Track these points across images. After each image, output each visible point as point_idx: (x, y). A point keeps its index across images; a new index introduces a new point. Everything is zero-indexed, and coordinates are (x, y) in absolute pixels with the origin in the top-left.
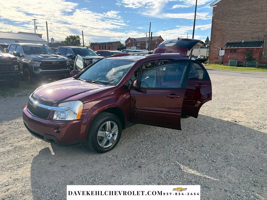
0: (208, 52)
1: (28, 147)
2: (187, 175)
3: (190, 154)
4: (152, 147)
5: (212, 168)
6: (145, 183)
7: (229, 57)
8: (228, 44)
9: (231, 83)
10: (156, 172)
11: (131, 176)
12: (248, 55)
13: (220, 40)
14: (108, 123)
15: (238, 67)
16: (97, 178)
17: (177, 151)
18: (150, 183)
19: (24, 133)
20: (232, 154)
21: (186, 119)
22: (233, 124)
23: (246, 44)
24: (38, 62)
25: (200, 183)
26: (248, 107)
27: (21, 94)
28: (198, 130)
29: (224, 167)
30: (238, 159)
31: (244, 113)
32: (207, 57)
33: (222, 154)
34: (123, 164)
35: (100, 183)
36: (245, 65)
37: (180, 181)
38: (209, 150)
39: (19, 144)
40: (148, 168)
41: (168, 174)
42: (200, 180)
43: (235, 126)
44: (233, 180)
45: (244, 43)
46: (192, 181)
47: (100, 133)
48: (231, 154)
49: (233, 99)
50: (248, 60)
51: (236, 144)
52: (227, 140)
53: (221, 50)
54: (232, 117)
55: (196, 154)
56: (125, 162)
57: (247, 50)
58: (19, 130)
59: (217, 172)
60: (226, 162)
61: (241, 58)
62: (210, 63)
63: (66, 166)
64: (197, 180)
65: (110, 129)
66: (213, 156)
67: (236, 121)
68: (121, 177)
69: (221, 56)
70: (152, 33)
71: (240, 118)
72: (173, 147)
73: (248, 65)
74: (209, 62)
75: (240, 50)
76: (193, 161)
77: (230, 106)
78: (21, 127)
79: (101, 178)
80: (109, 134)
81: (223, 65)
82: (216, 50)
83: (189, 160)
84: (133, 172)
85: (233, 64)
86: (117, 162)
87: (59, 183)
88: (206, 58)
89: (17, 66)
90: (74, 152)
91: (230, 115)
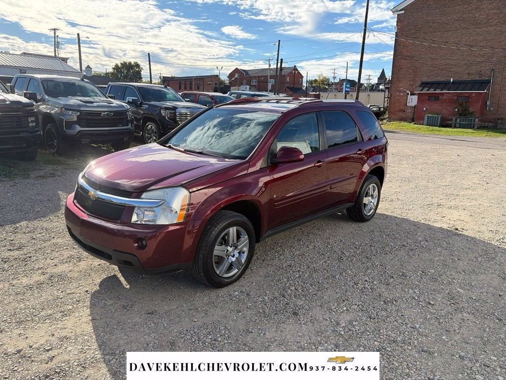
0: (386, 99)
1: (76, 275)
2: (386, 329)
3: (383, 290)
4: (310, 276)
5: (429, 317)
6: (310, 344)
7: (425, 109)
8: (424, 85)
9: (435, 158)
10: (327, 323)
11: (282, 331)
12: (460, 105)
13: (409, 76)
14: (233, 231)
15: (443, 128)
16: (218, 336)
17: (359, 285)
18: (321, 345)
19: (62, 249)
20: (461, 291)
21: (365, 224)
22: (452, 234)
23: (457, 84)
24: (74, 112)
25: (412, 343)
26: (474, 202)
27: (42, 173)
28: (391, 246)
29: (452, 314)
30: (473, 299)
31: (470, 214)
32: (384, 107)
33: (443, 289)
34: (263, 308)
35: (226, 345)
36: (455, 124)
37: (375, 341)
38: (417, 283)
39: (56, 270)
40: (311, 317)
41: (350, 327)
42: (412, 338)
43: (456, 237)
44: (471, 338)
45: (453, 82)
46: (397, 341)
47: (218, 250)
48: (459, 290)
49: (444, 187)
50: (461, 115)
51: (464, 272)
52: (447, 263)
53: (411, 95)
54: (448, 222)
55: (395, 290)
56: (266, 304)
57: (459, 95)
58: (51, 242)
59: (440, 323)
60: (452, 305)
61: (447, 110)
62: (390, 119)
63: (156, 312)
64: (406, 338)
65: (235, 241)
66: (426, 294)
67: (457, 229)
68: (263, 332)
69: (411, 107)
70: (282, 60)
71: (462, 222)
72: (351, 277)
73: (460, 124)
74: (388, 118)
75: (445, 97)
76: (392, 303)
77: (441, 201)
78: (54, 238)
79: (226, 335)
80: (233, 251)
81: (415, 124)
82: (401, 94)
83: (384, 302)
84: (284, 323)
85: (433, 122)
86: (250, 305)
87: (148, 344)
88: (382, 109)
89: (33, 119)
90: (165, 285)
91: (444, 217)
